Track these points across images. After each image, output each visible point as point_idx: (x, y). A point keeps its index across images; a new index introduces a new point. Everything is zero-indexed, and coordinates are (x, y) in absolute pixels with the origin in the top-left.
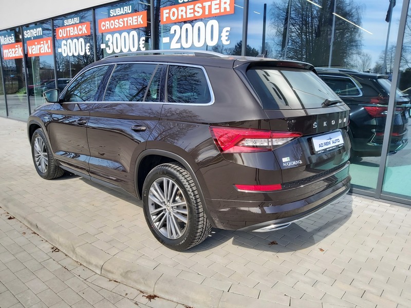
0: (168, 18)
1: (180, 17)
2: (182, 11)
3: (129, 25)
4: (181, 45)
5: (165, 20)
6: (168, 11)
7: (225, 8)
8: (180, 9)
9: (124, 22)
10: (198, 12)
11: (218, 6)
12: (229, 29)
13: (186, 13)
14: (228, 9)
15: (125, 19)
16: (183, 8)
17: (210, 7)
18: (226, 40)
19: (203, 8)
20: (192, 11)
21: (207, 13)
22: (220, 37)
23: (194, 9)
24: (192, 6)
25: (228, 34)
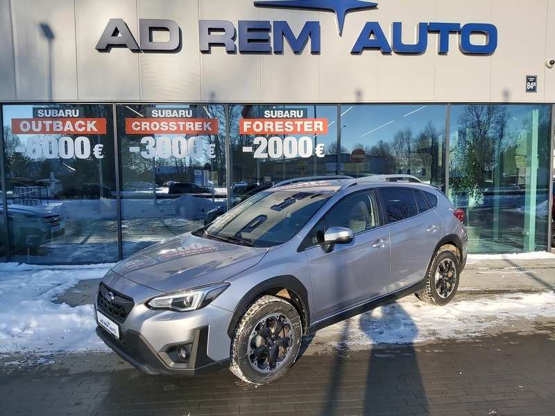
0: (251, 129)
1: (266, 130)
2: (269, 125)
3: (187, 129)
4: (269, 155)
5: (245, 130)
6: (250, 123)
7: (318, 129)
8: (266, 123)
9: (178, 126)
10: (289, 129)
11: (311, 126)
12: (323, 145)
13: (274, 127)
14: (322, 129)
15: (181, 124)
16: (272, 123)
17: (302, 126)
18: (321, 154)
19: (295, 126)
20: (282, 126)
21: (299, 130)
22: (314, 151)
23: (284, 125)
24: (282, 123)
25: (322, 149)
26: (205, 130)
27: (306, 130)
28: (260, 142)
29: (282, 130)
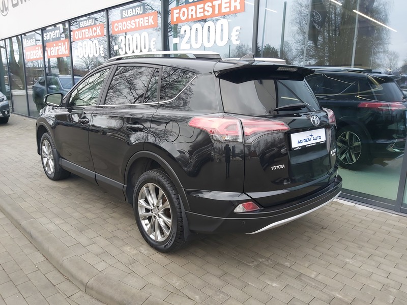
0: (178, 18)
2: (192, 10)
3: (140, 26)
4: (191, 45)
5: (175, 20)
6: (178, 11)
7: (235, 7)
8: (190, 8)
9: (135, 23)
10: (208, 11)
11: (228, 5)
12: (239, 28)
13: (196, 12)
14: (238, 8)
15: (137, 20)
17: (220, 6)
18: (236, 40)
19: (213, 7)
20: (202, 10)
21: (217, 12)
22: (230, 36)
23: (204, 8)
24: (202, 6)
25: (238, 33)
26: (150, 24)
27: (224, 10)
28: (185, 31)
29: (202, 15)
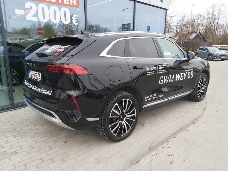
4: (38, 19)
14: (75, 4)
18: (76, 22)
21: (60, 2)
22: (71, 19)
25: (76, 19)
27: (65, 2)
28: (31, 7)
